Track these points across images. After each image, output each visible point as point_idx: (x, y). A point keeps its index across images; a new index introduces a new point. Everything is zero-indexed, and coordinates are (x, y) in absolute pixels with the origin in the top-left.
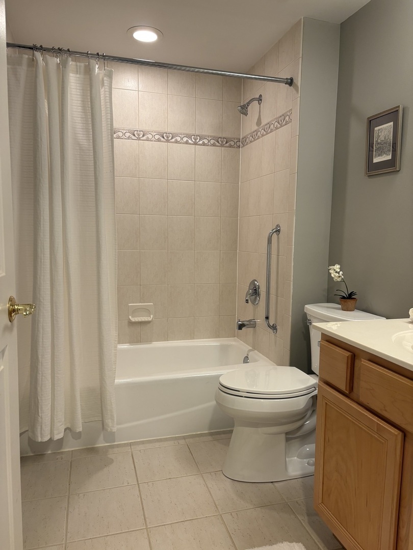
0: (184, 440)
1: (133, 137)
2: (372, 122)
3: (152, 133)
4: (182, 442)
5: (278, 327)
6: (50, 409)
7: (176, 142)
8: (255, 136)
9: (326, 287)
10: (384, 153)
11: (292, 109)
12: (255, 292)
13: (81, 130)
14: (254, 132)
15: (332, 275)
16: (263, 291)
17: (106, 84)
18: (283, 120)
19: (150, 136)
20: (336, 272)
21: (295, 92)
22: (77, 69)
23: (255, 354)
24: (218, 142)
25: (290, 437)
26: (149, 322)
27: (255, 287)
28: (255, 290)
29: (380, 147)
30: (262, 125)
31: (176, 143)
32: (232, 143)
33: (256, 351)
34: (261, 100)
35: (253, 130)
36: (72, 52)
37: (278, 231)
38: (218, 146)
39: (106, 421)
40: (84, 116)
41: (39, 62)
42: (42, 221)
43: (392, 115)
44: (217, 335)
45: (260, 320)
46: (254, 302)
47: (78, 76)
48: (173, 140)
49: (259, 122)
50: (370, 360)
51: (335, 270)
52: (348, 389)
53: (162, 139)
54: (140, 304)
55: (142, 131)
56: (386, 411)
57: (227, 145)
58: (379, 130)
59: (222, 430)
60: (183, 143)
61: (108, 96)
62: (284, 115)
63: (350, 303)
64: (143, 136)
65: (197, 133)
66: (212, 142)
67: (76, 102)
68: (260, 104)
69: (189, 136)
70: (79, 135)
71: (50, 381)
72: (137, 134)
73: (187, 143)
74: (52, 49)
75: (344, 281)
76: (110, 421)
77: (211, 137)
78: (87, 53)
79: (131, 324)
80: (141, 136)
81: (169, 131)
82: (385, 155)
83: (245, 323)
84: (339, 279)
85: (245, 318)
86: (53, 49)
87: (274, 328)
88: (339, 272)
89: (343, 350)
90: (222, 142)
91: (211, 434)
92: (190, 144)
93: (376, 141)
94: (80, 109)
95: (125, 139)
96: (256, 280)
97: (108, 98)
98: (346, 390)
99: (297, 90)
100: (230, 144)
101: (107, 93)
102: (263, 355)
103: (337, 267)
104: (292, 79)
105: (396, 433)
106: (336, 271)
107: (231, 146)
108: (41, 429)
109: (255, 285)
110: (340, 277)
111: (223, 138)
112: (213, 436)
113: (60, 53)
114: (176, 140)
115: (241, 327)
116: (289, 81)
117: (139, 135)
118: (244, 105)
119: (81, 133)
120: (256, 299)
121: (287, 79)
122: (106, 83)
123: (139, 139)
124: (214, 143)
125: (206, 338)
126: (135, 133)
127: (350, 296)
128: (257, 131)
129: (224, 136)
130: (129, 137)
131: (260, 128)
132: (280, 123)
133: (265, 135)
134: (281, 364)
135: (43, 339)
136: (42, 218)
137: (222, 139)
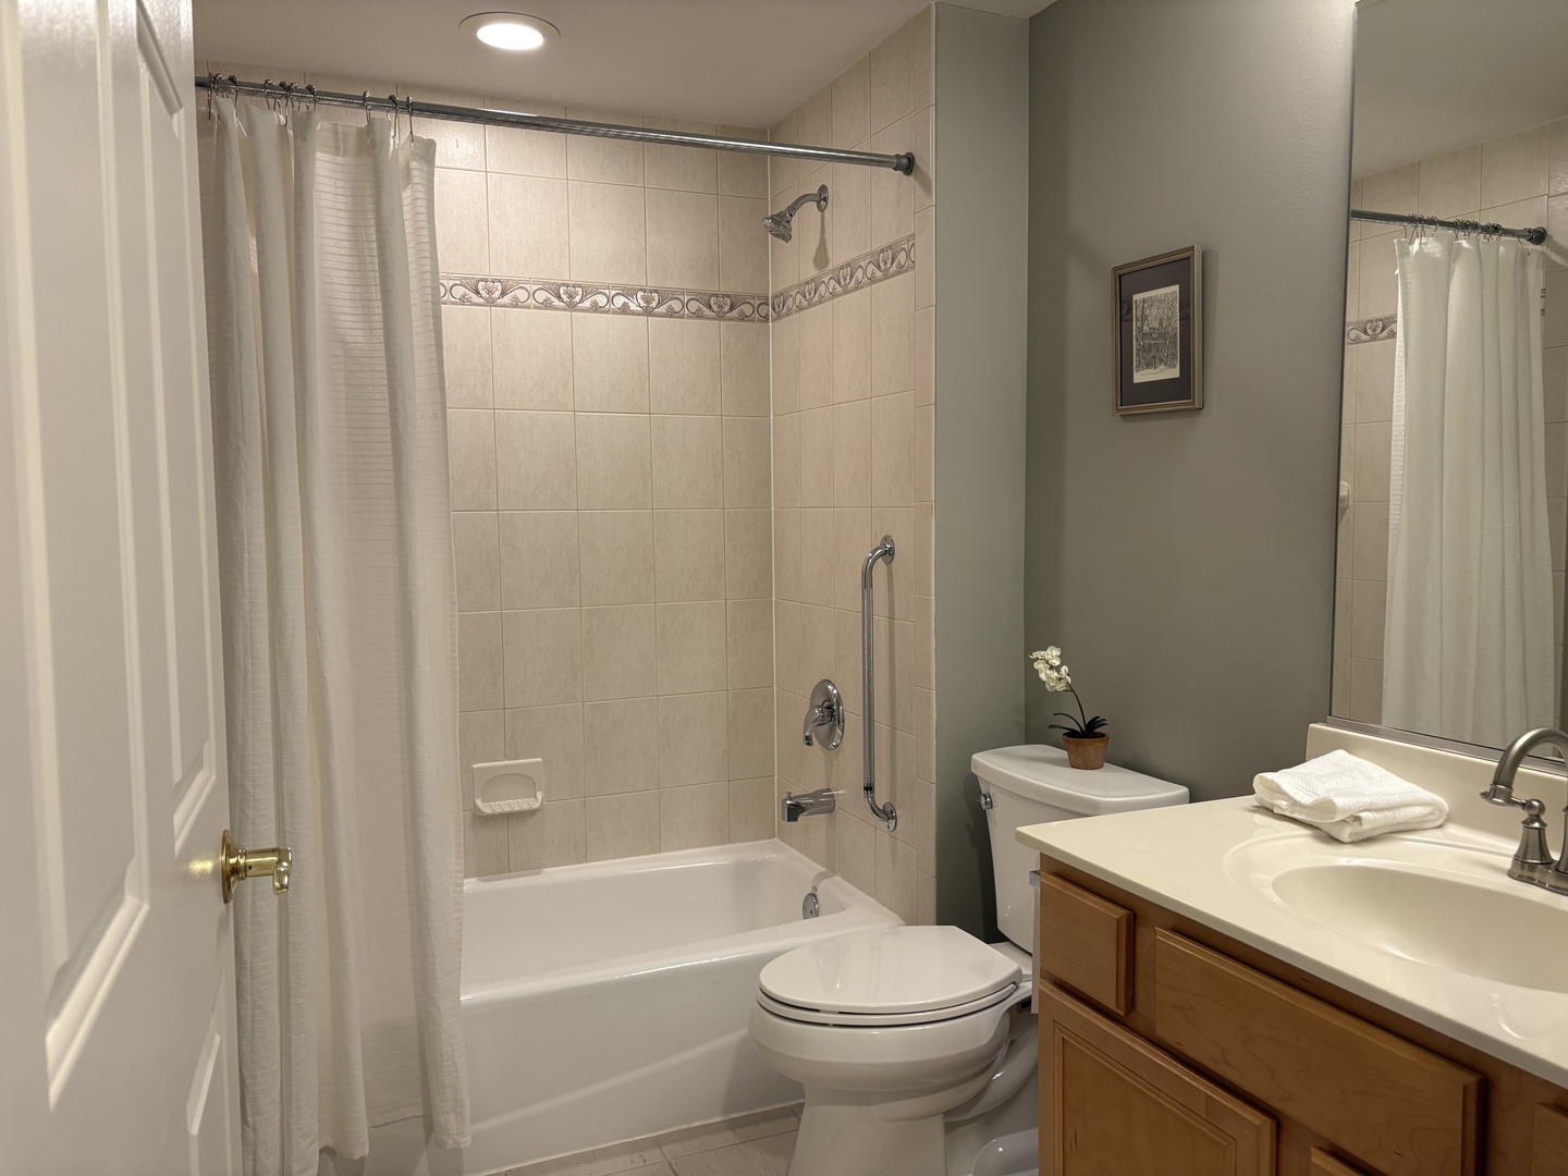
0: (658, 1150)
1: (475, 299)
2: (1127, 281)
3: (528, 286)
4: (654, 1155)
5: (899, 812)
6: (278, 1100)
7: (595, 308)
8: (810, 295)
9: (1023, 701)
10: (1161, 361)
11: (914, 235)
12: (830, 713)
13: (348, 303)
14: (807, 283)
15: (1043, 676)
16: (852, 711)
17: (416, 180)
18: (890, 261)
19: (522, 295)
20: (1051, 668)
21: (920, 191)
22: (337, 141)
23: (834, 888)
24: (710, 307)
25: (954, 1121)
26: (532, 813)
27: (829, 700)
28: (829, 707)
29: (1150, 345)
30: (830, 267)
31: (595, 311)
32: (747, 309)
33: (837, 878)
34: (825, 199)
35: (803, 278)
36: (319, 93)
37: (889, 554)
38: (709, 318)
39: (442, 1118)
40: (356, 267)
41: (230, 125)
42: (246, 563)
43: (1177, 268)
44: (724, 833)
45: (848, 792)
46: (826, 743)
47: (340, 159)
48: (587, 303)
49: (821, 258)
50: (1177, 931)
51: (1047, 662)
52: (1122, 1003)
53: (556, 302)
54: (506, 762)
55: (499, 281)
56: (1228, 1063)
57: (735, 313)
58: (1144, 301)
59: (760, 1110)
60: (614, 313)
61: (423, 210)
62: (893, 250)
63: (1092, 748)
64: (503, 294)
65: (651, 284)
66: (694, 306)
67: (334, 228)
68: (821, 209)
69: (629, 292)
70: (343, 317)
71: (277, 1020)
72: (488, 292)
73: (624, 310)
74: (264, 87)
75: (1072, 691)
76: (452, 1117)
77: (689, 293)
78: (364, 99)
79: (481, 820)
80: (497, 294)
81: (575, 279)
82: (1162, 366)
83: (803, 801)
84: (1061, 687)
85: (802, 788)
86: (266, 85)
87: (887, 814)
88: (1060, 666)
89: (1106, 903)
90: (720, 307)
91: (732, 1125)
92: (634, 313)
93: (1138, 328)
94: (345, 247)
95: (453, 303)
96: (829, 682)
97: (423, 217)
98: (1117, 1006)
99: (928, 191)
100: (742, 313)
101: (420, 202)
102: (858, 888)
103: (1053, 654)
104: (910, 159)
105: (1258, 1123)
106: (1050, 664)
107: (743, 318)
108: (254, 1160)
109: (828, 693)
110: (1060, 679)
111: (723, 296)
112: (738, 1131)
113: (287, 97)
114: (595, 304)
115: (794, 812)
116: (905, 161)
117: (490, 292)
118: (781, 215)
119: (347, 310)
120: (832, 730)
121: (897, 156)
122: (417, 177)
123: (490, 303)
124: (699, 310)
125: (694, 847)
126: (480, 287)
127: (1091, 730)
128: (816, 282)
129: (724, 289)
130: (463, 296)
131: (826, 274)
132: (883, 267)
133: (840, 295)
134: (912, 920)
135: (254, 901)
136: (246, 555)
137: (720, 299)
